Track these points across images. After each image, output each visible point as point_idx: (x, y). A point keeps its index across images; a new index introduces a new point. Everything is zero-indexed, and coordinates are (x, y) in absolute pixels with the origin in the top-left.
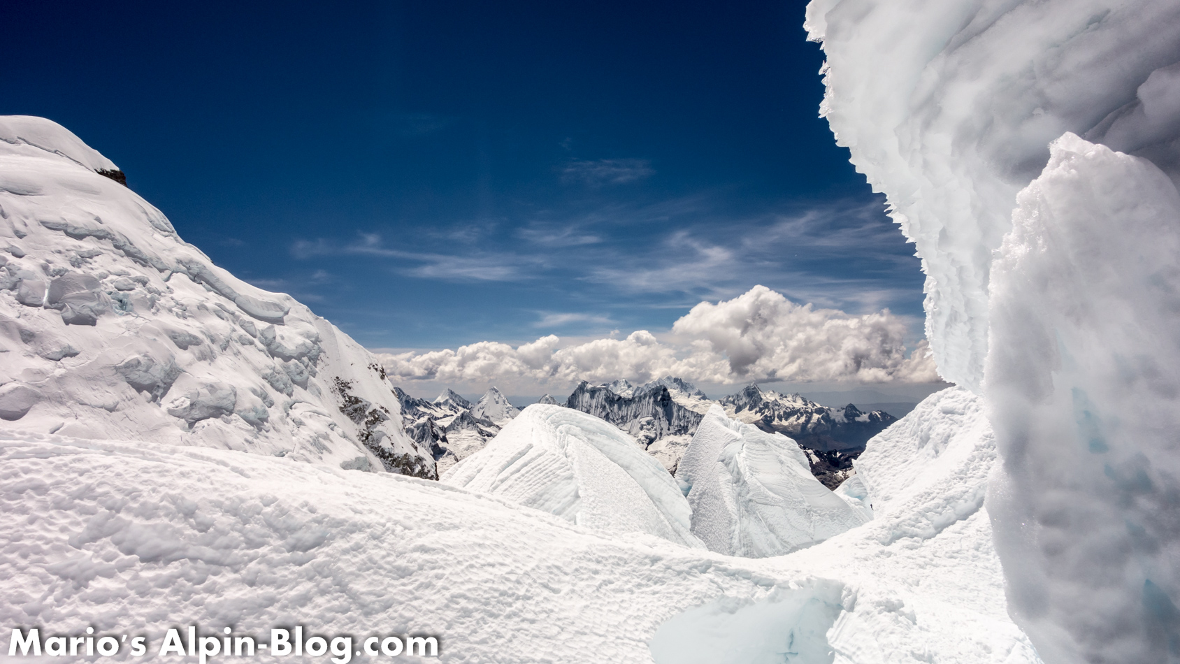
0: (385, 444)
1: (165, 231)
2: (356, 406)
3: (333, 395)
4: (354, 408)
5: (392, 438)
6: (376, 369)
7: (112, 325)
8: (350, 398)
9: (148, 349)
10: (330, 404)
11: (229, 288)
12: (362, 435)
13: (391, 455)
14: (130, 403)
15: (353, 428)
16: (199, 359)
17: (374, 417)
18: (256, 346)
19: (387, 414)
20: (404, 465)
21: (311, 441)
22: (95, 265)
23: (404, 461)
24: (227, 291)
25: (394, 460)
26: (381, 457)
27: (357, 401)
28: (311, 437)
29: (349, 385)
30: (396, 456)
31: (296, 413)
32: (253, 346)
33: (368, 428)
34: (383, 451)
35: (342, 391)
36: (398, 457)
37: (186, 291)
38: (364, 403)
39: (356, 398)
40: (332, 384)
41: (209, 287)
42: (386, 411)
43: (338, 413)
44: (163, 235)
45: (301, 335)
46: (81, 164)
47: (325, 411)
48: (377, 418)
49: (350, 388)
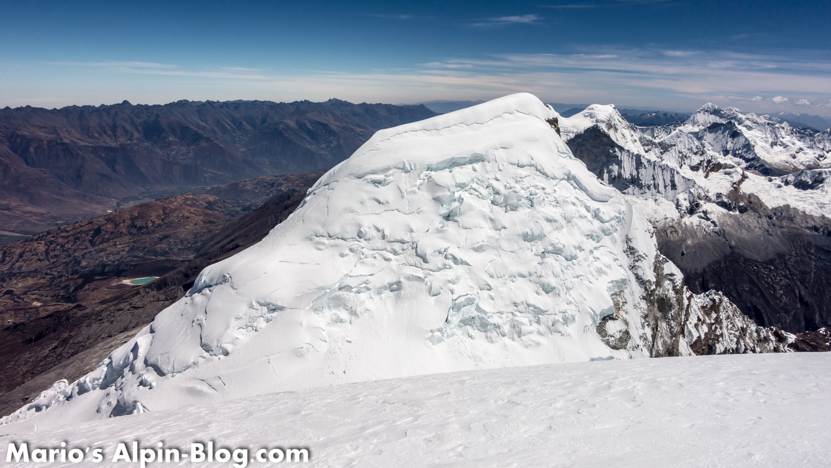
0: (640, 273)
2: (632, 251)
3: (622, 244)
5: (644, 270)
6: (650, 232)
7: (523, 212)
9: (533, 227)
11: (585, 187)
12: (630, 266)
13: (641, 279)
15: (626, 261)
16: (555, 230)
17: (639, 258)
18: (588, 218)
19: (646, 258)
20: (647, 285)
25: (642, 281)
26: (636, 278)
28: (598, 268)
31: (596, 253)
33: (634, 263)
34: (638, 275)
35: (627, 242)
36: (645, 280)
37: (563, 191)
38: (636, 250)
39: (632, 247)
40: (624, 238)
41: (575, 185)
43: (622, 253)
44: (564, 157)
45: (615, 211)
46: (539, 118)
47: (615, 252)
49: (631, 241)
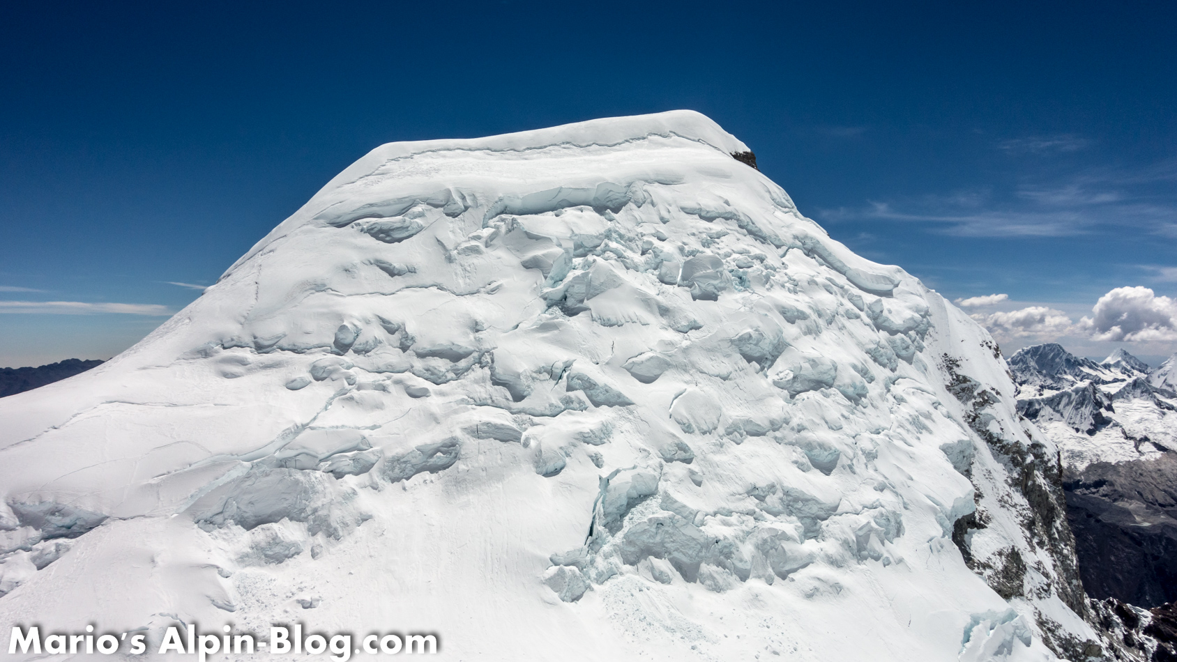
0: (994, 428)
1: (785, 207)
2: (964, 385)
3: (940, 372)
4: (961, 387)
5: (1001, 422)
6: (990, 347)
7: (731, 300)
8: (958, 376)
9: (760, 324)
10: (937, 382)
11: (840, 262)
12: (969, 417)
13: (999, 441)
14: (741, 373)
15: (959, 408)
16: (805, 334)
17: (983, 398)
18: (862, 320)
19: (998, 397)
20: (1014, 453)
21: (911, 420)
22: (721, 245)
23: (1014, 449)
24: (839, 264)
25: (1003, 447)
26: (988, 441)
27: (965, 380)
28: (910, 416)
29: (958, 363)
30: (1005, 443)
31: (897, 389)
32: (859, 320)
33: (975, 410)
34: (991, 435)
35: (949, 368)
36: (1008, 444)
37: (800, 267)
38: (973, 383)
39: (964, 377)
40: (940, 360)
41: (821, 260)
42: (998, 393)
43: (944, 391)
44: (783, 212)
45: (910, 308)
46: (719, 150)
47: (930, 388)
48: (986, 400)
49: (958, 366)
